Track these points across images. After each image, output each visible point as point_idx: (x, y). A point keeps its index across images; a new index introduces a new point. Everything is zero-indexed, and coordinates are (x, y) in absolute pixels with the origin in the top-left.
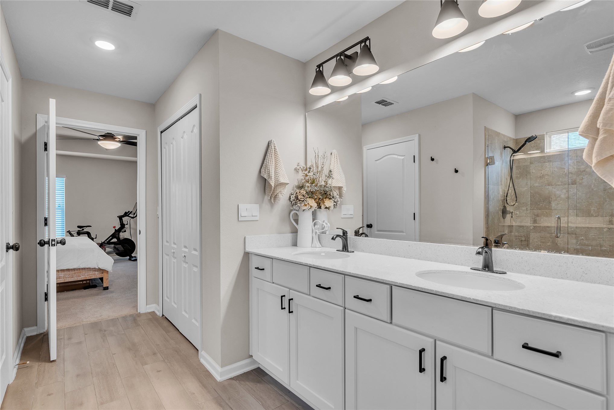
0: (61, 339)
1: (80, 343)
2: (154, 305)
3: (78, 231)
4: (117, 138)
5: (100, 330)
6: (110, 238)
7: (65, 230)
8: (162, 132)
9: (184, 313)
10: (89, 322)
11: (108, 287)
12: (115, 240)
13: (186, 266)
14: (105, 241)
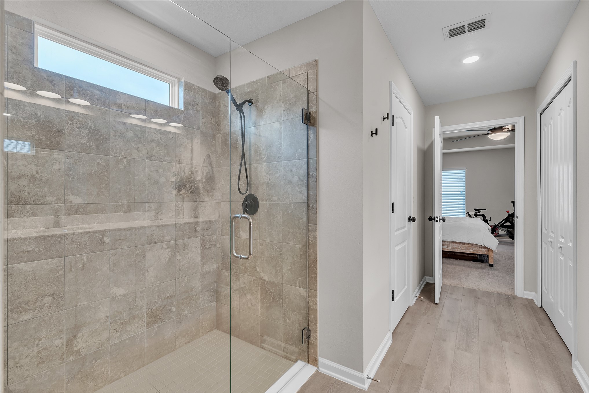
0: (446, 292)
1: (457, 300)
2: (534, 293)
3: (475, 213)
4: (505, 129)
5: (475, 297)
6: (504, 222)
7: (465, 212)
8: (541, 114)
9: (560, 310)
10: (468, 288)
11: (493, 264)
12: (508, 224)
13: (562, 259)
14: (498, 224)
